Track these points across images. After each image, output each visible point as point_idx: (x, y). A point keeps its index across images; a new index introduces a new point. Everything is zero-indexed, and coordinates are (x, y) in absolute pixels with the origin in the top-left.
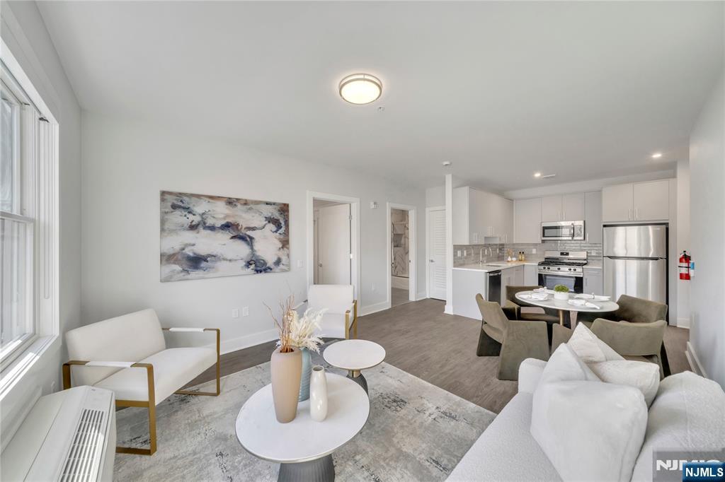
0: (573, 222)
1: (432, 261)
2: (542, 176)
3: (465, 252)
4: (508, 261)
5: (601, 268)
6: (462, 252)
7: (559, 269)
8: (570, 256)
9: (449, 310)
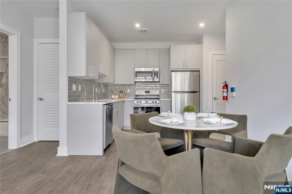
0: (153, 69)
1: (41, 99)
2: (141, 27)
3: (80, 86)
4: (112, 99)
5: (169, 100)
6: (77, 86)
7: (147, 102)
8: (150, 94)
9: (62, 151)
